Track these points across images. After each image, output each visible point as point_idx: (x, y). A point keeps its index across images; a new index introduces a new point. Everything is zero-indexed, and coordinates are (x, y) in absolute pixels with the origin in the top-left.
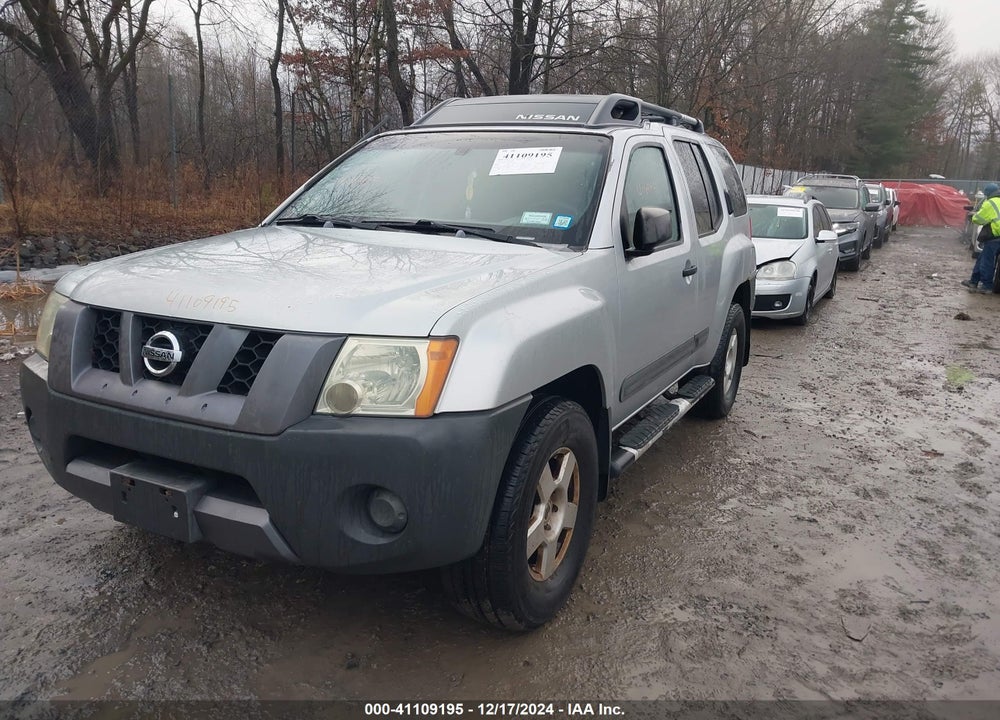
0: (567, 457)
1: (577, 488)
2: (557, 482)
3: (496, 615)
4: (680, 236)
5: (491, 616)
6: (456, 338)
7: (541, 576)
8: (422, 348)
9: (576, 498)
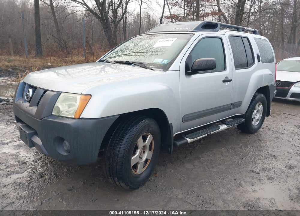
0: (149, 136)
1: (153, 147)
2: (145, 144)
3: (119, 183)
4: (225, 69)
5: (117, 183)
6: (91, 95)
7: (137, 173)
8: (79, 97)
9: (152, 150)
